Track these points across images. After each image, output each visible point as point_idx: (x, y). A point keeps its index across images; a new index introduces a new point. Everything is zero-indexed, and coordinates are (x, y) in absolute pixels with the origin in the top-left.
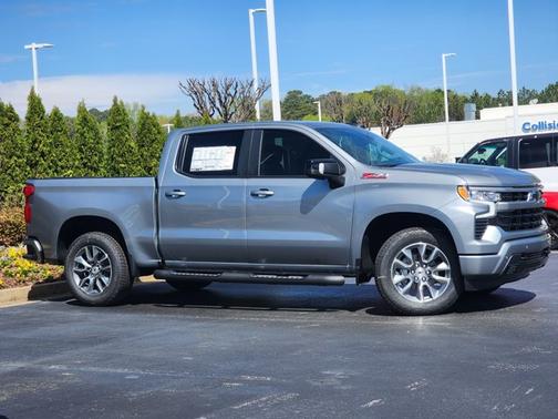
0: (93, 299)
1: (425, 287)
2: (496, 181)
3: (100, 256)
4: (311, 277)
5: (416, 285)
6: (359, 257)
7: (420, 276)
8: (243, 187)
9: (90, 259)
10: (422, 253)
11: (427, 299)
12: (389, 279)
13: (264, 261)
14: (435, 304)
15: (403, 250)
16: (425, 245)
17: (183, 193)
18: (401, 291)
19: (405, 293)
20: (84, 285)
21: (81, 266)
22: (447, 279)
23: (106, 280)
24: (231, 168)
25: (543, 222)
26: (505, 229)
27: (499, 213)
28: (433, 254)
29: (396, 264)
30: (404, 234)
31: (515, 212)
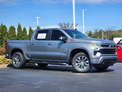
0: (17, 67)
1: (83, 66)
2: (100, 42)
3: (19, 57)
4: (59, 63)
5: (81, 66)
6: (69, 59)
7: (82, 64)
8: (46, 42)
9: (17, 58)
10: (83, 58)
11: (83, 69)
12: (75, 64)
13: (51, 59)
14: (85, 70)
15: (78, 58)
16: (83, 56)
17: (35, 44)
18: (77, 67)
19: (78, 67)
20: (15, 64)
21: (15, 60)
22: (88, 65)
23: (19, 63)
24: (45, 38)
25: (116, 53)
26: (102, 53)
27: (100, 50)
28: (85, 59)
29: (77, 61)
30: (79, 54)
31: (105, 49)
